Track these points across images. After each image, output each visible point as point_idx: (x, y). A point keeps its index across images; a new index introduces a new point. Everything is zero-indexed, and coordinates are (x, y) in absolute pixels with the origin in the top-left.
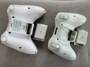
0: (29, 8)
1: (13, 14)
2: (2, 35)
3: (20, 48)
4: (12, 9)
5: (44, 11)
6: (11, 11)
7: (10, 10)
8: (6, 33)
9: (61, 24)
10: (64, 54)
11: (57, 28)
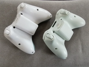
0: (38, 10)
1: (23, 11)
2: (7, 28)
3: (19, 44)
4: (23, 7)
5: (51, 16)
6: (21, 8)
7: (21, 6)
8: (11, 27)
9: (60, 19)
10: (56, 49)
11: (56, 22)
